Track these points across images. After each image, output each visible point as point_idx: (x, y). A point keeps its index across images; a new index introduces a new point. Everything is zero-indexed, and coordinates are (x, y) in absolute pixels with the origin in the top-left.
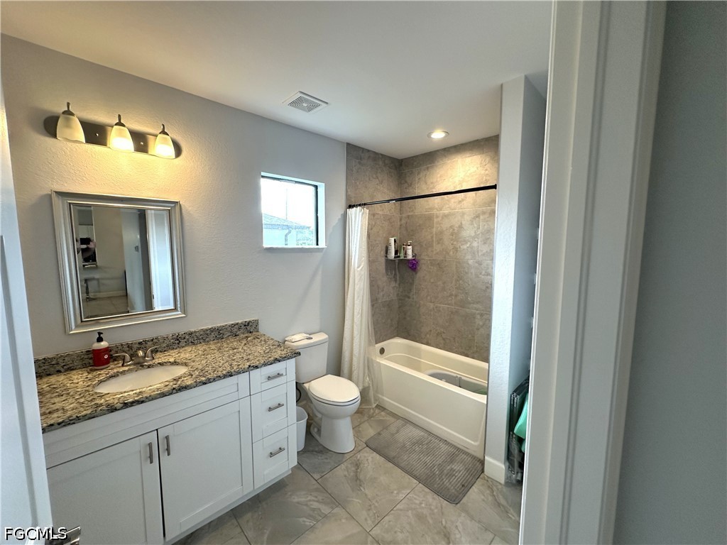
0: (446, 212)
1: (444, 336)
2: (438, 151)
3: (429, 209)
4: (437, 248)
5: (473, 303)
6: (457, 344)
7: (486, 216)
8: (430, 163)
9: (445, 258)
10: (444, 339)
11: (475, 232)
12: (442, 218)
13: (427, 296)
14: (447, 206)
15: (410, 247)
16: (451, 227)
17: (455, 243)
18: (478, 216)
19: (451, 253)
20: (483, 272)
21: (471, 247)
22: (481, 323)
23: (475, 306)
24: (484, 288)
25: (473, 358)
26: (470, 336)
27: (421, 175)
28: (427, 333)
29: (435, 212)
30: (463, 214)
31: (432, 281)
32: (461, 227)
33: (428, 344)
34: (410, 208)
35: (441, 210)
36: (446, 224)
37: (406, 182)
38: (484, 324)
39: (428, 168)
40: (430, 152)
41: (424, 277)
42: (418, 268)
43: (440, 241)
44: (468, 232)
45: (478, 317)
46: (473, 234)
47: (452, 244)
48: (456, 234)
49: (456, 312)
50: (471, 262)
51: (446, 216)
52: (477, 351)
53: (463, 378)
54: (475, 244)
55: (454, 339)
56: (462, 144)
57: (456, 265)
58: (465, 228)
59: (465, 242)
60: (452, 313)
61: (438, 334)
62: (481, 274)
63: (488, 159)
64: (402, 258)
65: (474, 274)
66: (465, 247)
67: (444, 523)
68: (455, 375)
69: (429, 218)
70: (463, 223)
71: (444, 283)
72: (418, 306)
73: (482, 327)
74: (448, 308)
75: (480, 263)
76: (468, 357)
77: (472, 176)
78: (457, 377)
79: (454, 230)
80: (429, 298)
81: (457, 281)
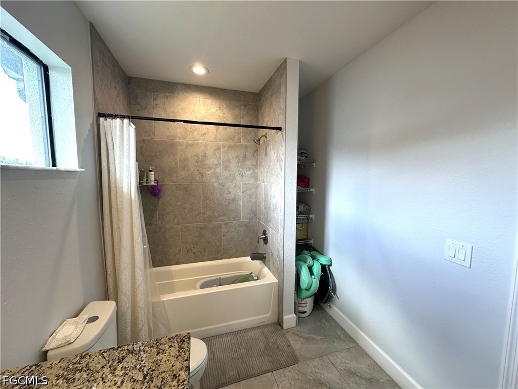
0: (190, 142)
1: (194, 251)
2: (178, 84)
3: (170, 136)
4: (183, 174)
5: (219, 217)
6: (207, 253)
7: (226, 149)
8: (170, 93)
9: (191, 182)
10: (194, 253)
11: (218, 161)
12: (186, 147)
13: (174, 220)
14: (191, 137)
15: (153, 173)
16: (196, 155)
17: (201, 169)
18: (219, 149)
19: (197, 178)
20: (226, 192)
21: (216, 173)
22: (226, 231)
23: (220, 218)
24: (227, 203)
25: (221, 259)
26: (218, 243)
27: (159, 102)
28: (177, 253)
29: (177, 140)
30: (206, 145)
31: (178, 204)
32: (205, 156)
33: (178, 263)
34: (145, 132)
35: (184, 139)
36: (190, 153)
37: (138, 103)
38: (228, 231)
39: (167, 97)
40: (169, 82)
41: (169, 201)
42: (162, 194)
43: (185, 167)
44: (212, 161)
45: (224, 226)
46: (216, 163)
47: (198, 170)
48: (201, 161)
49: (205, 226)
50: (215, 185)
51: (188, 145)
52: (224, 253)
53: (222, 277)
54: (218, 170)
55: (205, 249)
56: (202, 86)
57: (202, 187)
58: (209, 157)
59: (210, 169)
60: (201, 228)
61: (188, 251)
62: (224, 193)
63: (224, 106)
64: (145, 184)
65: (218, 193)
66: (210, 172)
67: (311, 378)
68: (215, 278)
69: (172, 145)
70: (207, 152)
71: (192, 205)
72: (163, 230)
73: (227, 233)
74: (197, 225)
75: (223, 185)
76: (217, 260)
77: (213, 115)
78: (217, 278)
79: (199, 158)
80: (176, 220)
81: (204, 201)
